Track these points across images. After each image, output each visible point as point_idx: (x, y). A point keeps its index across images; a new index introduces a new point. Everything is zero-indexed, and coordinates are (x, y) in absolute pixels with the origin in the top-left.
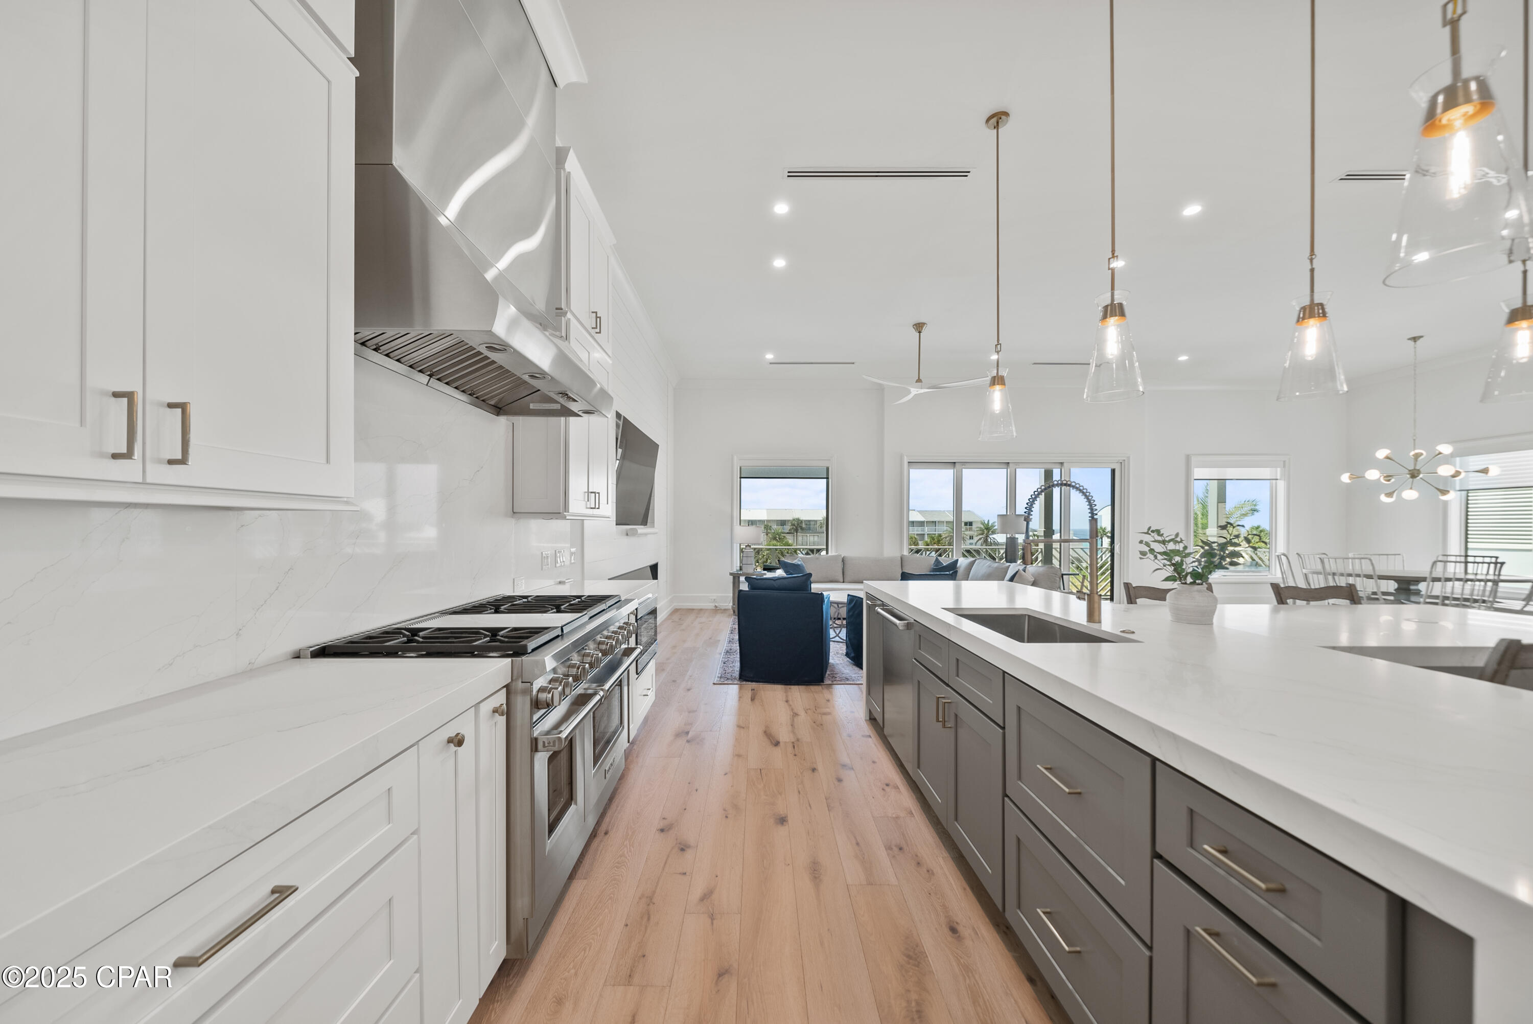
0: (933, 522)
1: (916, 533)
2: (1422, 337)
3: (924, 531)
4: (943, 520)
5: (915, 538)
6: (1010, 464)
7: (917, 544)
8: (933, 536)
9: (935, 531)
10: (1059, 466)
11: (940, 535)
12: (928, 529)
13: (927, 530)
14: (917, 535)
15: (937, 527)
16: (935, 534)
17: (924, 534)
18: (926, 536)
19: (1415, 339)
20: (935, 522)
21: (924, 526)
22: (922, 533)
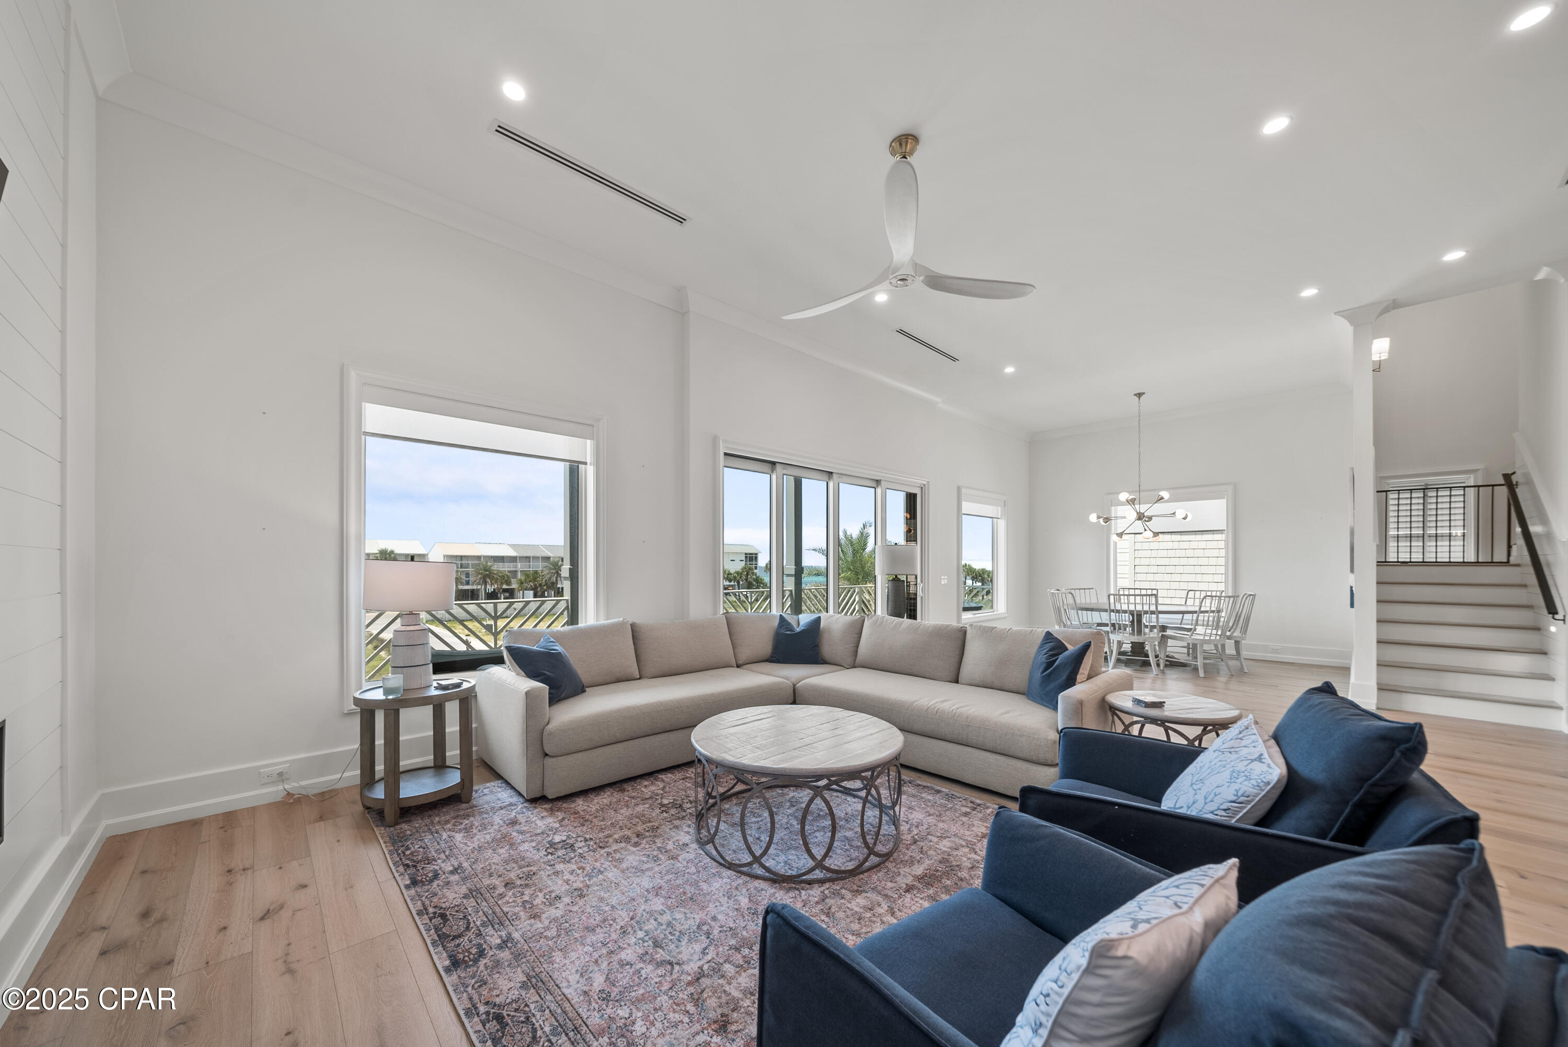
0: (527, 557)
1: (507, 569)
2: (1144, 393)
3: (516, 567)
4: (538, 555)
5: (507, 576)
6: (834, 476)
7: (509, 583)
8: (528, 572)
9: (530, 567)
10: (874, 484)
11: (536, 572)
12: (521, 565)
13: (519, 566)
14: (509, 571)
15: (531, 563)
16: (529, 571)
17: (516, 571)
18: (519, 574)
19: (1139, 395)
20: (530, 557)
21: (516, 562)
22: (514, 569)
